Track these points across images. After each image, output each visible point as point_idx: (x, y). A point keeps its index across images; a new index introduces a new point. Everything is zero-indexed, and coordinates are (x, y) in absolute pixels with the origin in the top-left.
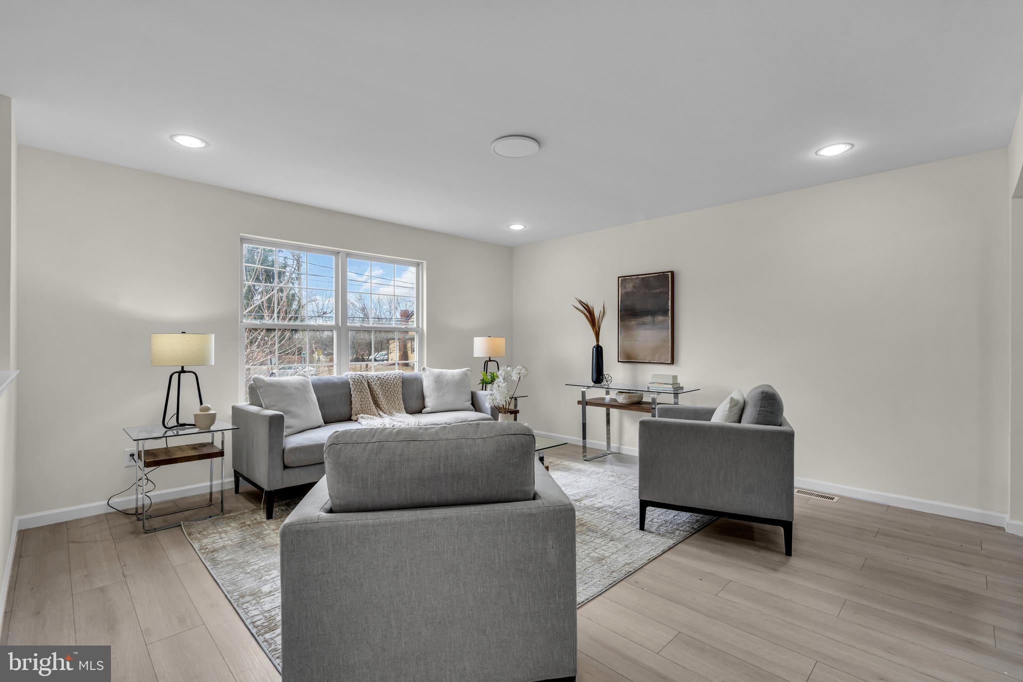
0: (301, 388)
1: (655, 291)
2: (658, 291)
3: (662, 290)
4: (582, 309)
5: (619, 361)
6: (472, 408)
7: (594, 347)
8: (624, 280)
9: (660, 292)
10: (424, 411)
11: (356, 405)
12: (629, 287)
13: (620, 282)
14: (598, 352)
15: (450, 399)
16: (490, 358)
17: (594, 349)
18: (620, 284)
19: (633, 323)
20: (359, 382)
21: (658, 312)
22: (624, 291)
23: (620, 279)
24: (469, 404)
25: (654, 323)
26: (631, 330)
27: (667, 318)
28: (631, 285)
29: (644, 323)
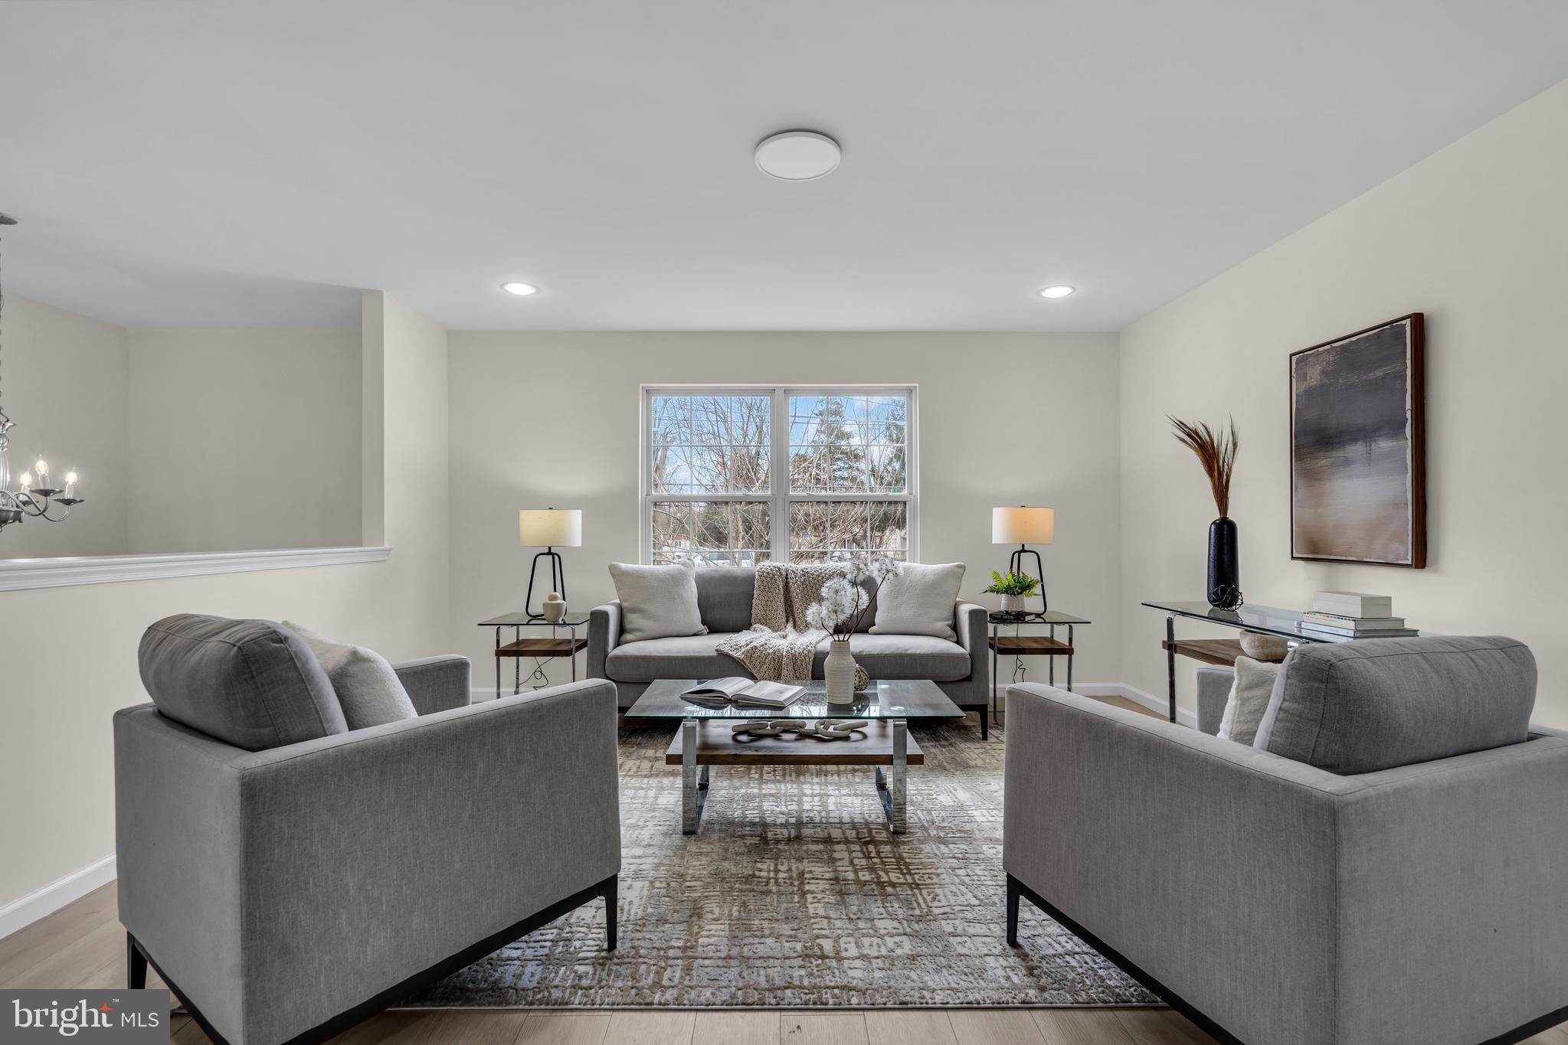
0: (675, 580)
1: (1371, 376)
2: (1379, 373)
3: (1388, 369)
4: (1188, 439)
5: (1293, 558)
6: (949, 631)
7: (1214, 523)
8: (1301, 359)
9: (1384, 377)
10: (872, 629)
11: (756, 611)
12: (1314, 374)
13: (1294, 366)
14: (1225, 536)
15: (907, 614)
16: (1023, 545)
17: (1213, 526)
18: (1293, 370)
19: (1323, 462)
20: (769, 577)
21: (1379, 428)
22: (1304, 386)
23: (1294, 359)
24: (943, 626)
25: (1370, 459)
26: (1319, 480)
27: (1402, 442)
28: (1319, 368)
29: (1347, 462)
